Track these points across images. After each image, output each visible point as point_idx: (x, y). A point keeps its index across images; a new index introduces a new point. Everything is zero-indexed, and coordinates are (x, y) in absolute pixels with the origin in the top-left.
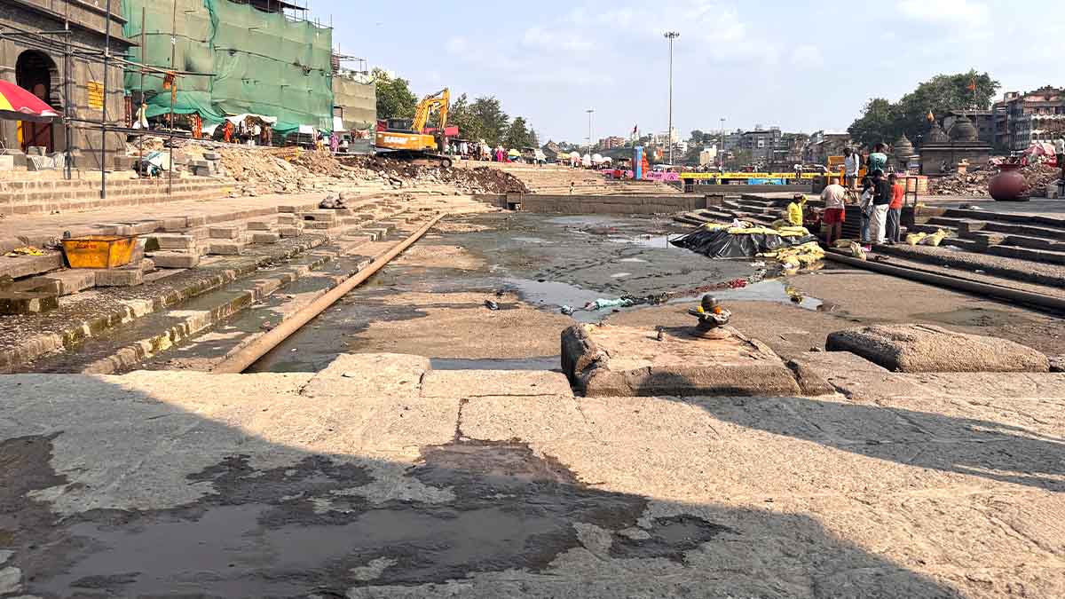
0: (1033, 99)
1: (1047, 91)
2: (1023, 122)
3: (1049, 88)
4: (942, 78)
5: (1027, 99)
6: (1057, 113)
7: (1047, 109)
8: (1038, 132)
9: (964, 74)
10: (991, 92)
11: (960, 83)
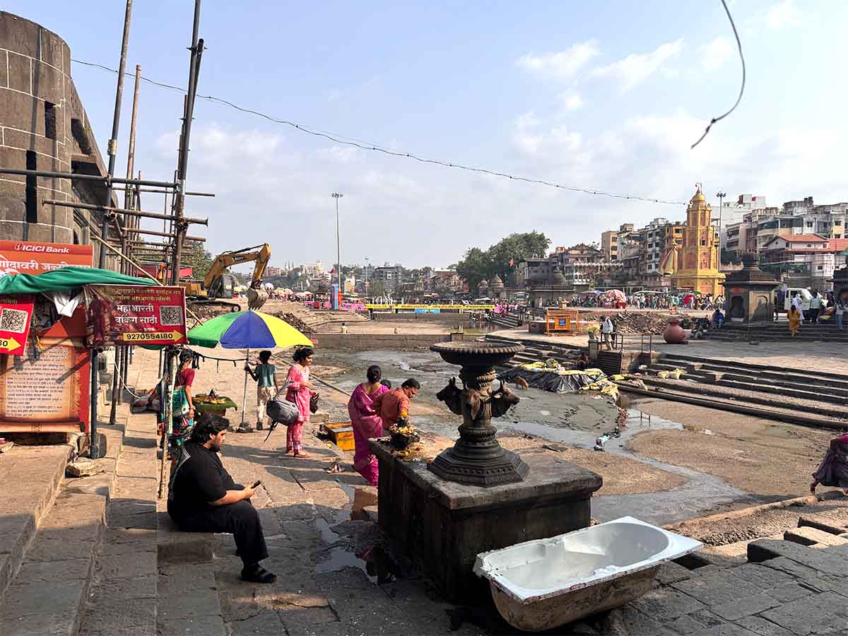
0: (574, 252)
1: (581, 247)
2: (570, 267)
3: (582, 245)
4: (515, 236)
5: (570, 252)
6: (588, 262)
7: (582, 259)
8: (578, 274)
9: (529, 233)
10: (545, 246)
11: (527, 239)
